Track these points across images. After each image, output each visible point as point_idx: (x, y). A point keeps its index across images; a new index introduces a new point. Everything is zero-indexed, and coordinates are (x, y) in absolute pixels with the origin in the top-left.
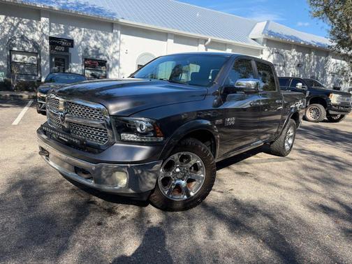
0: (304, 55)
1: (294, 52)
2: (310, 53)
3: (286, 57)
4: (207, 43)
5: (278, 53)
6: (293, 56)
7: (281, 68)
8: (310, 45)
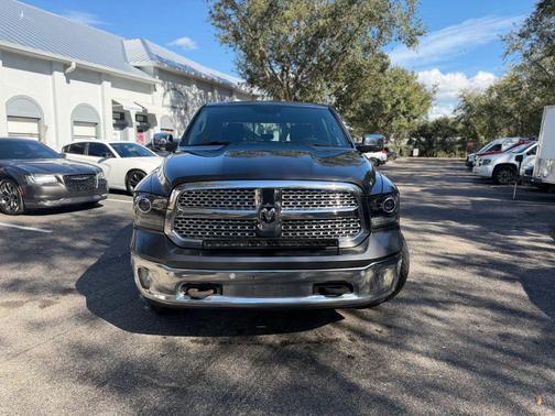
0: (206, 93)
1: (195, 89)
2: (212, 92)
3: (187, 95)
4: (68, 70)
5: (175, 89)
6: (195, 95)
7: (183, 112)
8: (213, 80)
